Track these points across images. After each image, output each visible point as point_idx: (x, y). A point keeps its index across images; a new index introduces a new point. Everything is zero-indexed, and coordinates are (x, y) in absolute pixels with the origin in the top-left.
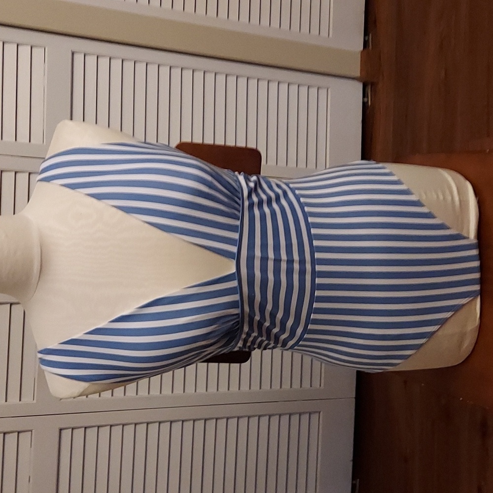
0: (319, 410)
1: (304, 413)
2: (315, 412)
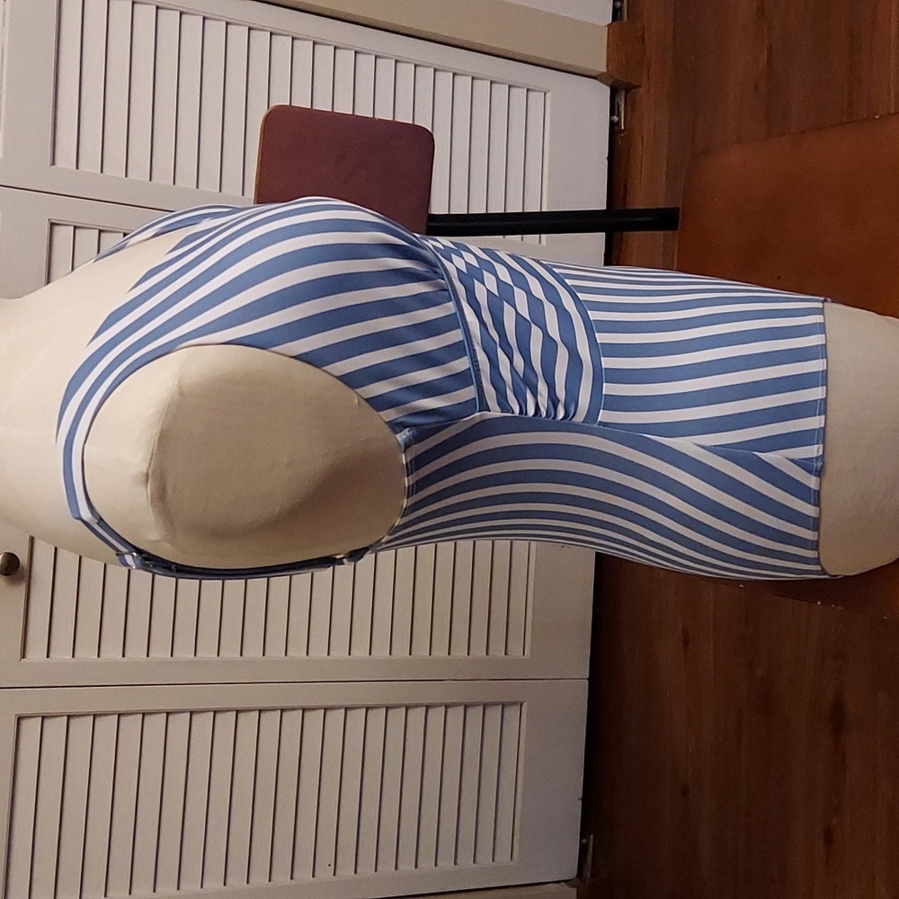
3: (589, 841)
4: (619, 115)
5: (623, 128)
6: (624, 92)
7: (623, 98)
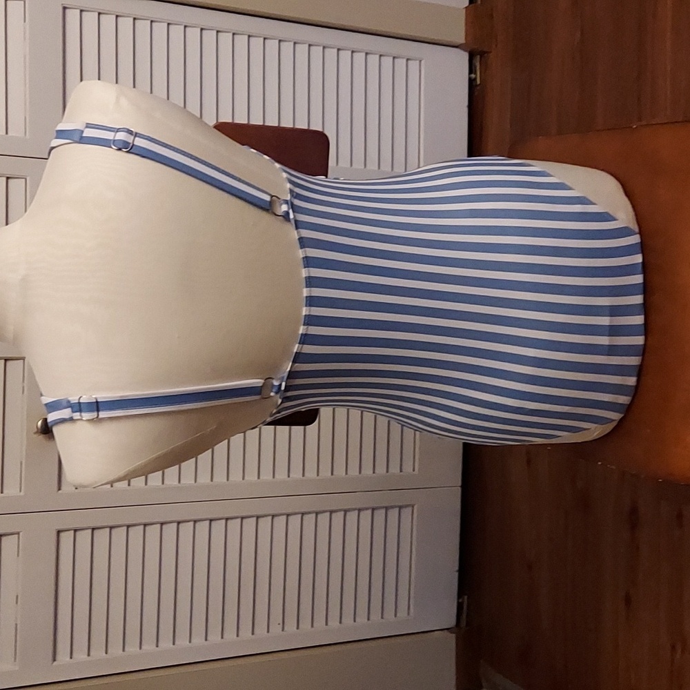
0: (412, 503)
1: (392, 507)
2: (407, 506)
3: (463, 599)
4: (475, 73)
5: (478, 83)
6: (479, 56)
7: (478, 60)
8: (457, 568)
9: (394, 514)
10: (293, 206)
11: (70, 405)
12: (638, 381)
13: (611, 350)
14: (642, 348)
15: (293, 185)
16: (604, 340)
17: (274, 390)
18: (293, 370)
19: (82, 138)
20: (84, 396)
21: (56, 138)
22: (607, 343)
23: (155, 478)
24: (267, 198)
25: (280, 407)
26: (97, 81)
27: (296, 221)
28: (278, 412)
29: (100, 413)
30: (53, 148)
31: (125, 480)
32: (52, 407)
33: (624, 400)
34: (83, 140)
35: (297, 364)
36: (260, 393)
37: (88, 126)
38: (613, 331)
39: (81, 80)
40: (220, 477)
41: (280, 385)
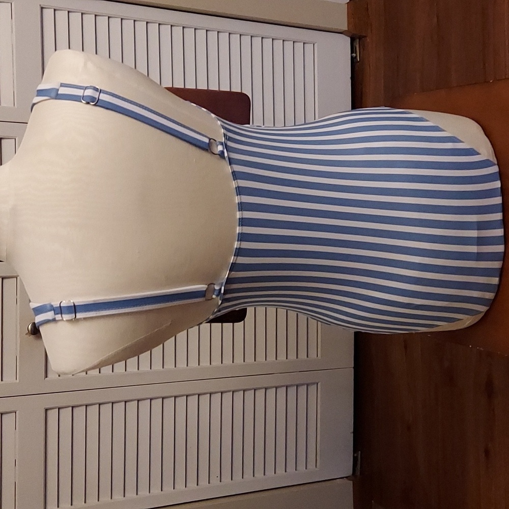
0: (317, 382)
2: (312, 384)
3: (358, 455)
4: (356, 53)
5: (358, 60)
6: (358, 40)
7: (358, 43)
8: (352, 430)
9: (303, 390)
10: (226, 146)
11: (52, 308)
12: (500, 280)
13: (479, 257)
14: (503, 255)
15: (226, 130)
16: (473, 249)
17: (215, 293)
18: (230, 277)
19: (57, 94)
20: (64, 301)
21: (37, 96)
22: (476, 251)
23: (119, 367)
24: (207, 140)
25: (221, 307)
26: (68, 50)
27: (229, 159)
28: (219, 311)
29: (77, 314)
30: (34, 104)
31: (98, 368)
32: (38, 311)
33: (490, 296)
34: (58, 97)
35: (233, 272)
36: (204, 296)
37: (62, 85)
38: (480, 241)
39: (56, 50)
40: (170, 365)
41: (220, 289)
